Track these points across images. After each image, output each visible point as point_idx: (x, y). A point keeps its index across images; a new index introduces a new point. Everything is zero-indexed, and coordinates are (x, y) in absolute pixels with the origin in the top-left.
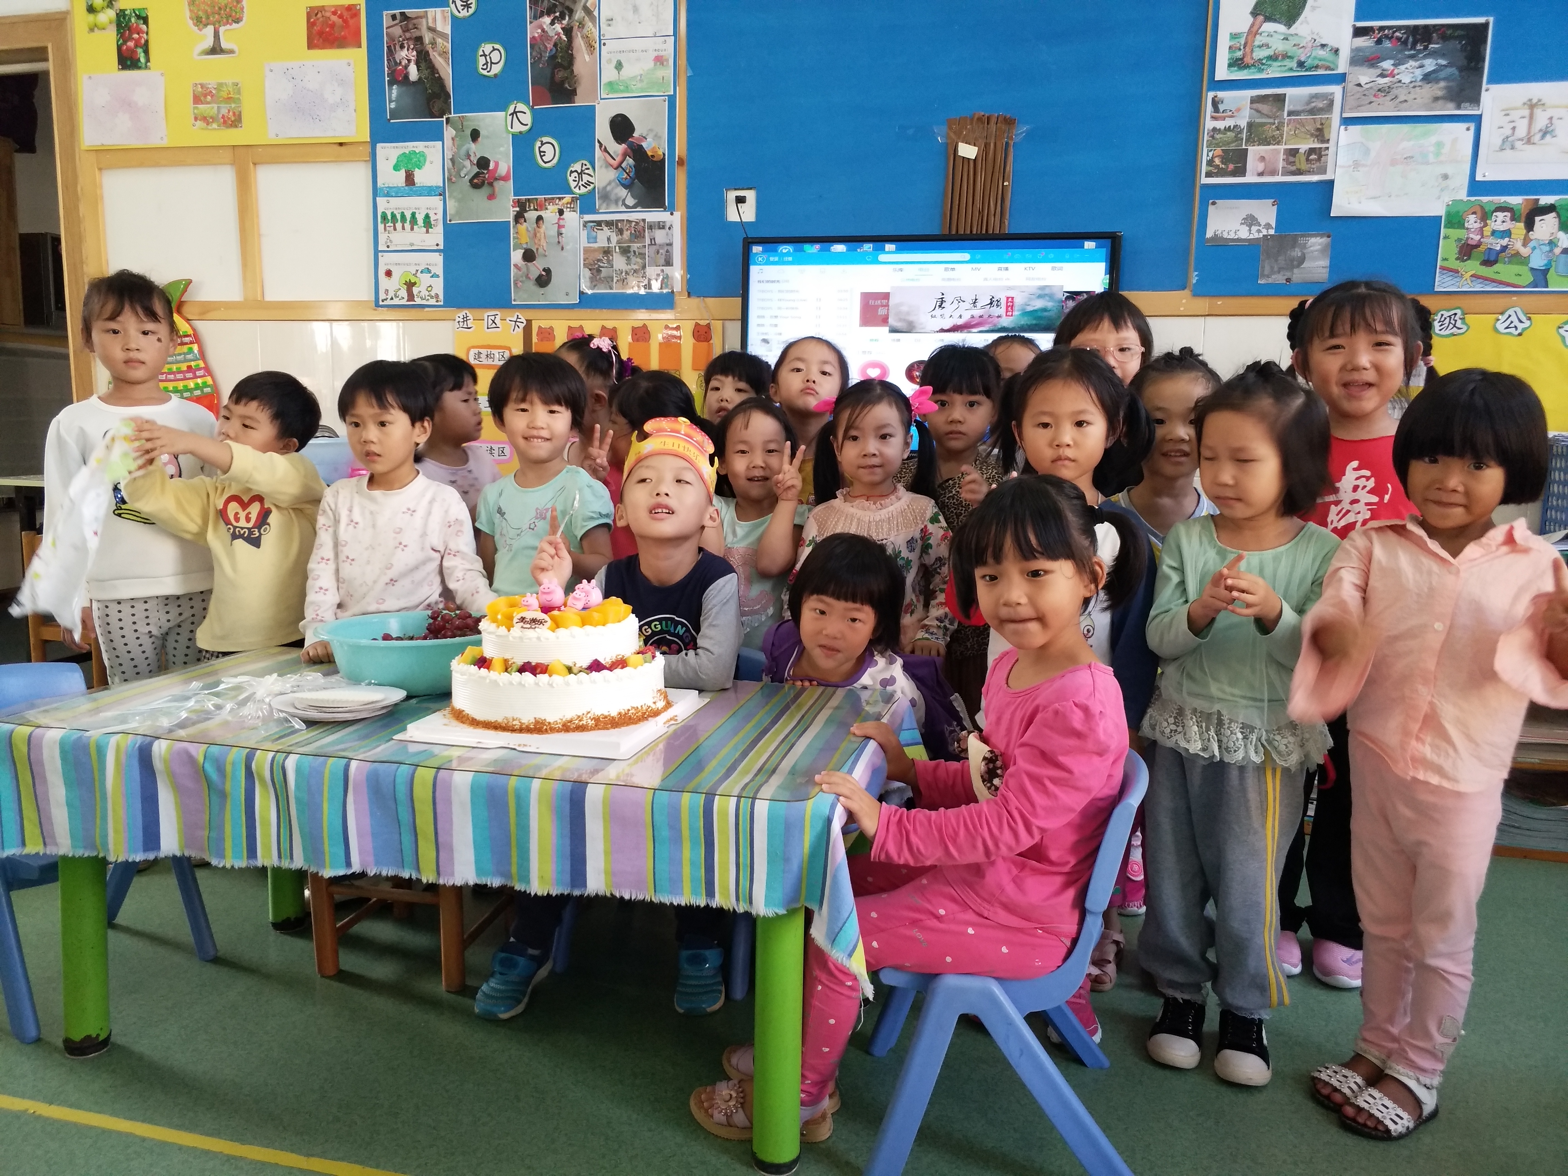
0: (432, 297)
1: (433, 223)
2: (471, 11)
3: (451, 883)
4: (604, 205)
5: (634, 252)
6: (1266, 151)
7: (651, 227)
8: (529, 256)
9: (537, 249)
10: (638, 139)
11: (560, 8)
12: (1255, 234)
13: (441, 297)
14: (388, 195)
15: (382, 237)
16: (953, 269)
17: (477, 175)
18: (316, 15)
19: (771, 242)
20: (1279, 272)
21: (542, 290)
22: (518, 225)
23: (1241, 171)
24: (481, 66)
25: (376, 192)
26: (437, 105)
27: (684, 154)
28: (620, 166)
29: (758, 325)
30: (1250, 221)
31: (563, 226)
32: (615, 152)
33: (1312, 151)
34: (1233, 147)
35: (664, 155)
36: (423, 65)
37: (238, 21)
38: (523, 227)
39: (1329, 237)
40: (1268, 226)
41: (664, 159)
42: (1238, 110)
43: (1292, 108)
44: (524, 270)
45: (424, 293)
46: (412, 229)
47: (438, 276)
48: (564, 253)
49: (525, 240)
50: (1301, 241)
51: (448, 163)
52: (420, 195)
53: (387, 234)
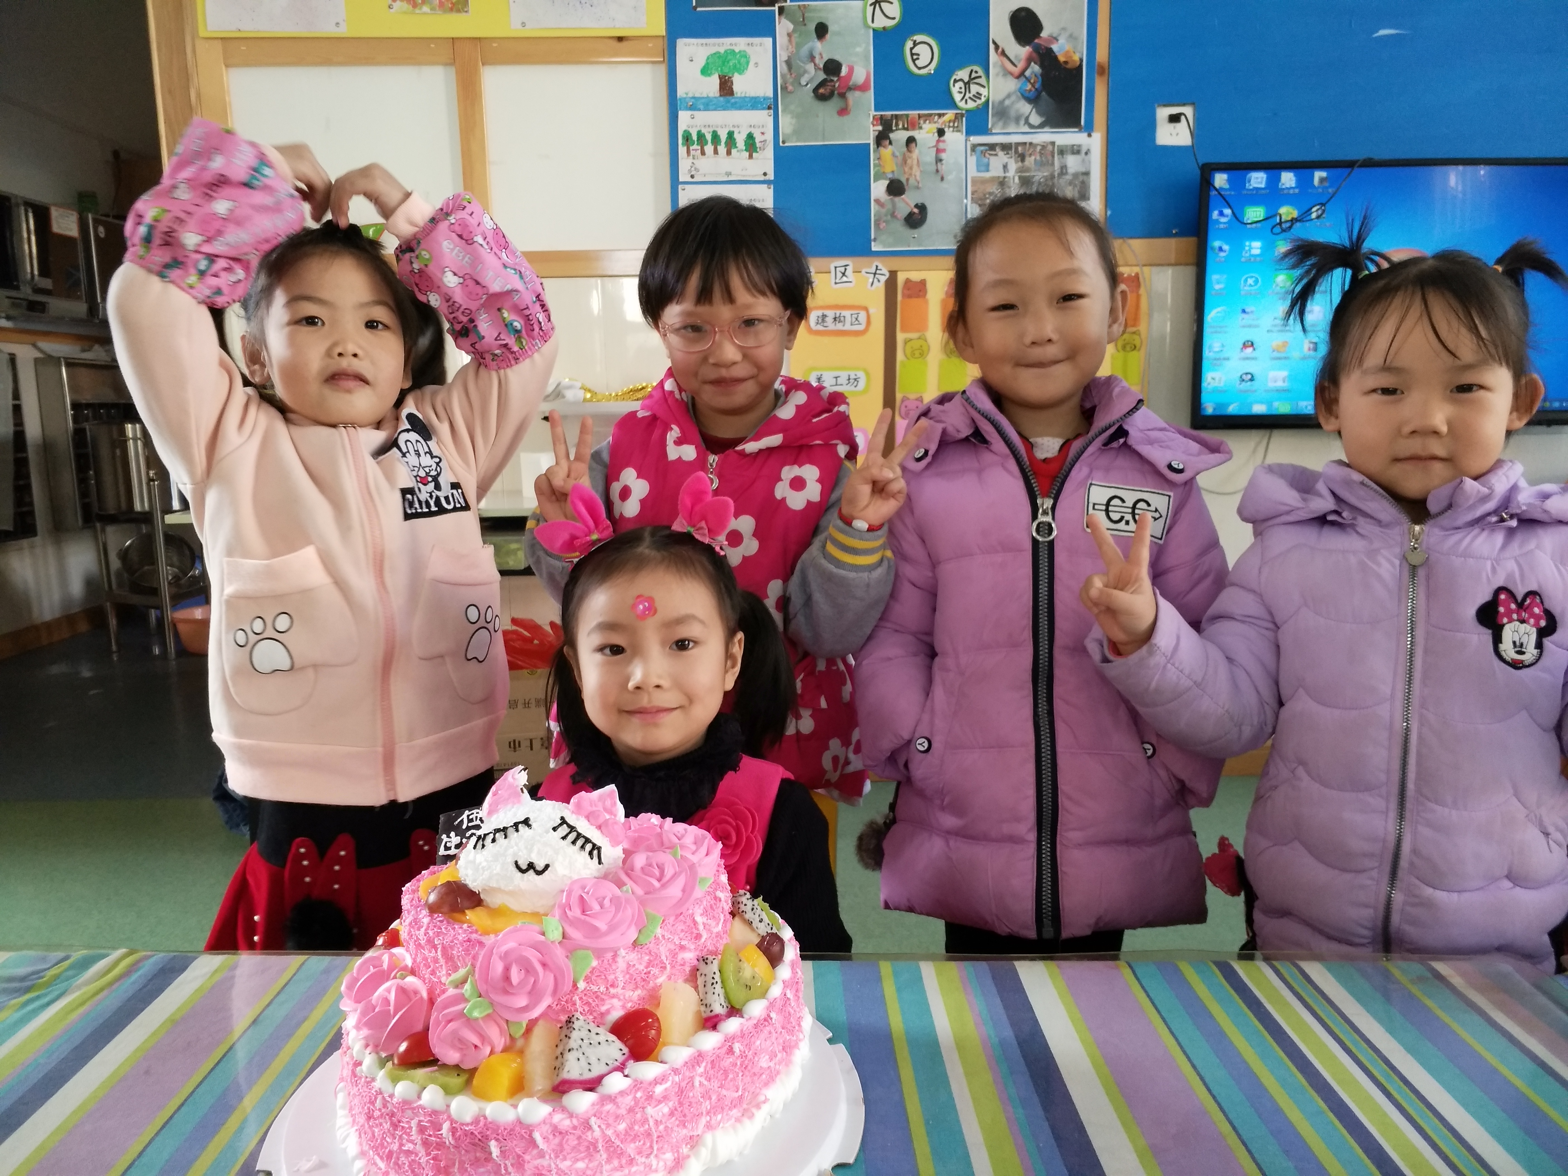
1: (758, 145)
7: (1062, 152)
8: (896, 188)
9: (908, 180)
10: (1046, 40)
14: (692, 108)
15: (685, 164)
17: (822, 84)
19: (1238, 168)
21: (916, 233)
22: (881, 149)
25: (674, 103)
27: (1106, 59)
28: (1022, 74)
31: (944, 151)
32: (1016, 57)
35: (1081, 60)
38: (887, 152)
41: (1080, 67)
44: (889, 206)
46: (729, 153)
48: (944, 185)
49: (891, 167)
51: (782, 67)
52: (740, 108)
53: (690, 160)
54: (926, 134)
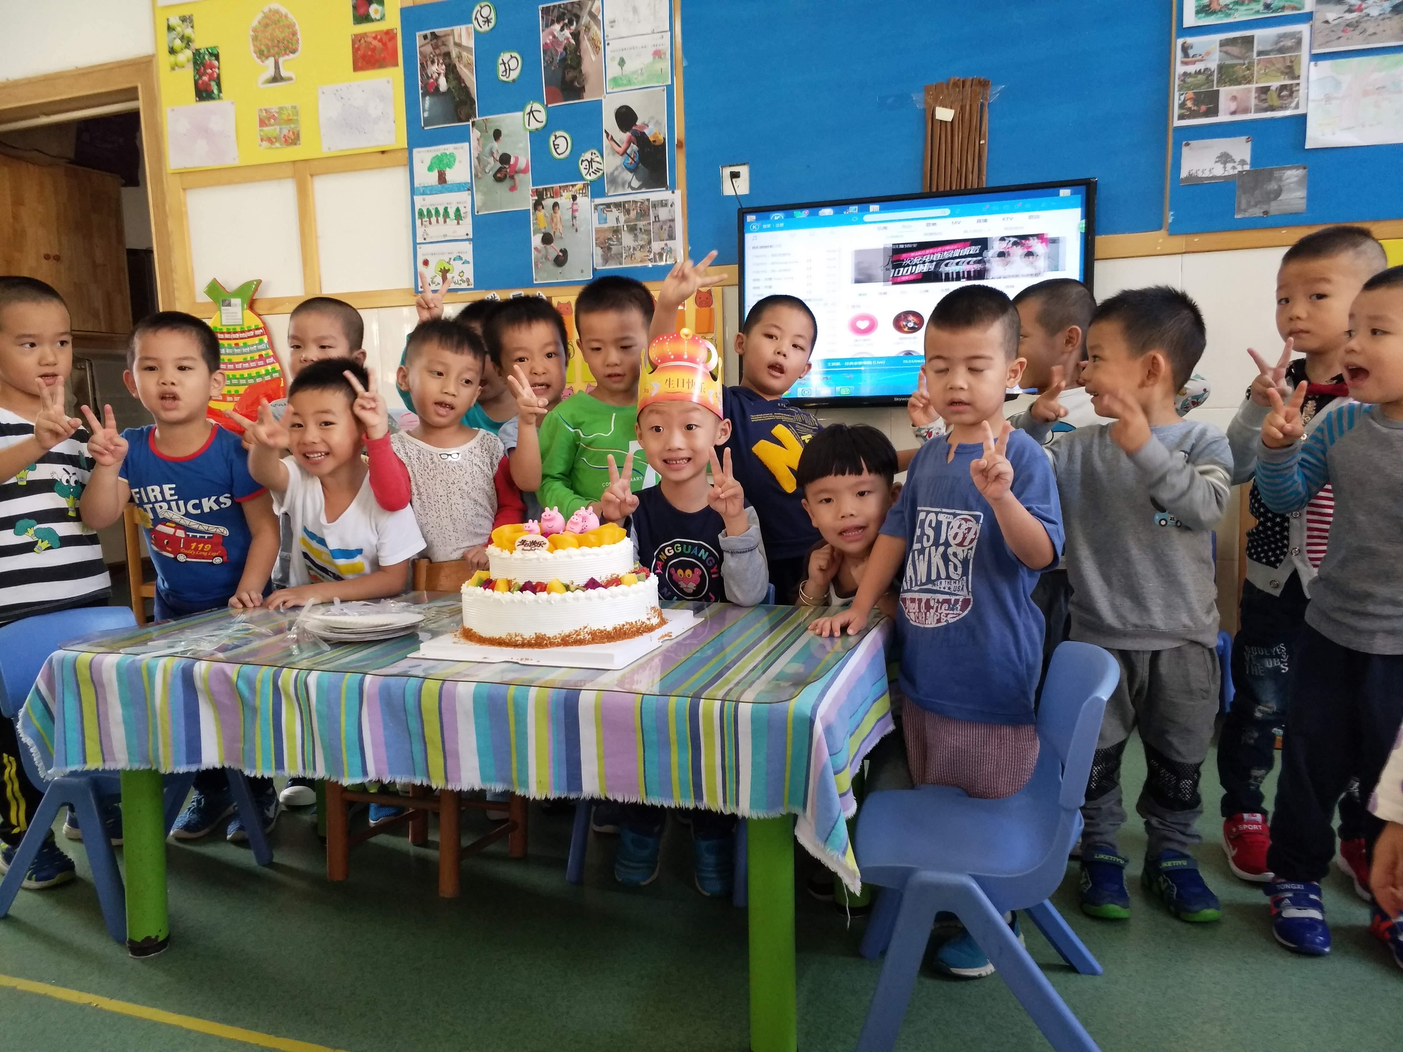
0: (464, 282)
1: (462, 215)
2: (491, 25)
3: (458, 789)
4: (613, 188)
5: (641, 229)
6: (1238, 91)
7: (654, 206)
8: (547, 239)
9: (554, 232)
10: (640, 127)
11: (568, 16)
12: (1230, 170)
13: (472, 281)
14: (424, 193)
15: (420, 231)
16: (934, 224)
17: (499, 170)
18: (360, 41)
19: (763, 211)
20: (1256, 205)
21: (560, 269)
22: (537, 212)
23: (1214, 111)
24: (500, 73)
25: (413, 191)
26: (464, 111)
27: (682, 137)
28: (625, 152)
29: (754, 288)
30: (1225, 158)
31: (577, 210)
32: (620, 140)
33: (1283, 87)
34: (1203, 89)
35: (664, 139)
36: (451, 76)
37: (294, 51)
38: (541, 214)
39: (1305, 168)
40: (1243, 162)
41: (664, 143)
42: (1208, 54)
43: (1261, 48)
44: (544, 252)
45: (457, 278)
46: (445, 222)
47: (468, 262)
48: (578, 234)
49: (543, 225)
50: (1277, 174)
51: (475, 162)
52: (451, 191)
53: (423, 228)
54: (564, 200)
